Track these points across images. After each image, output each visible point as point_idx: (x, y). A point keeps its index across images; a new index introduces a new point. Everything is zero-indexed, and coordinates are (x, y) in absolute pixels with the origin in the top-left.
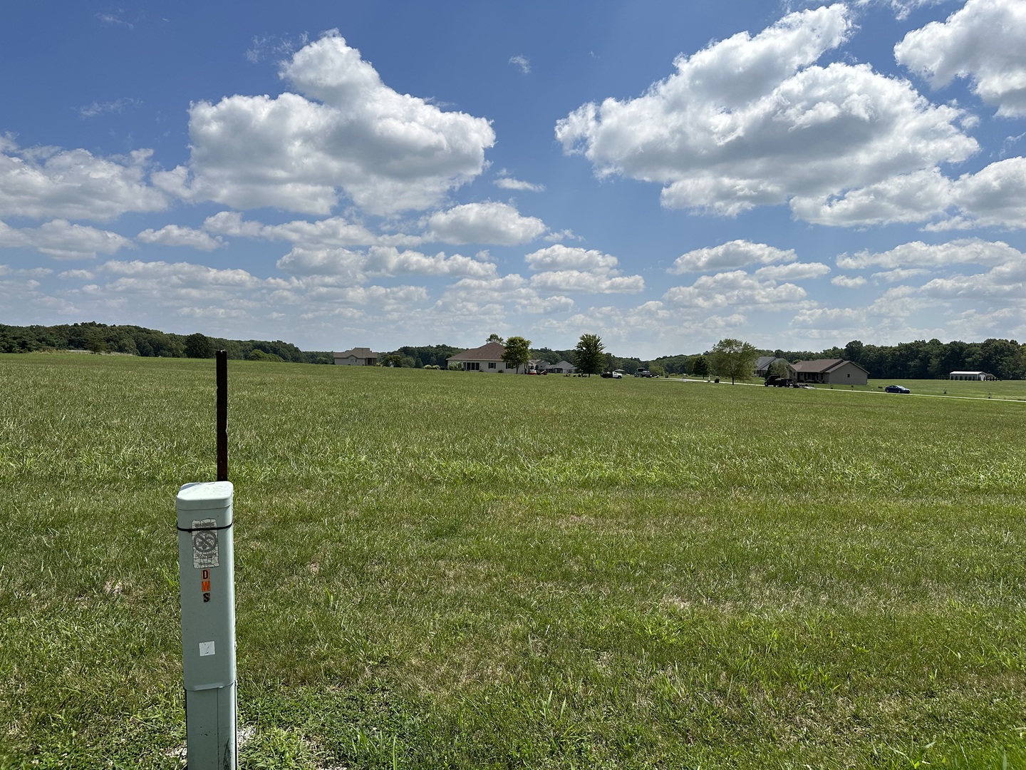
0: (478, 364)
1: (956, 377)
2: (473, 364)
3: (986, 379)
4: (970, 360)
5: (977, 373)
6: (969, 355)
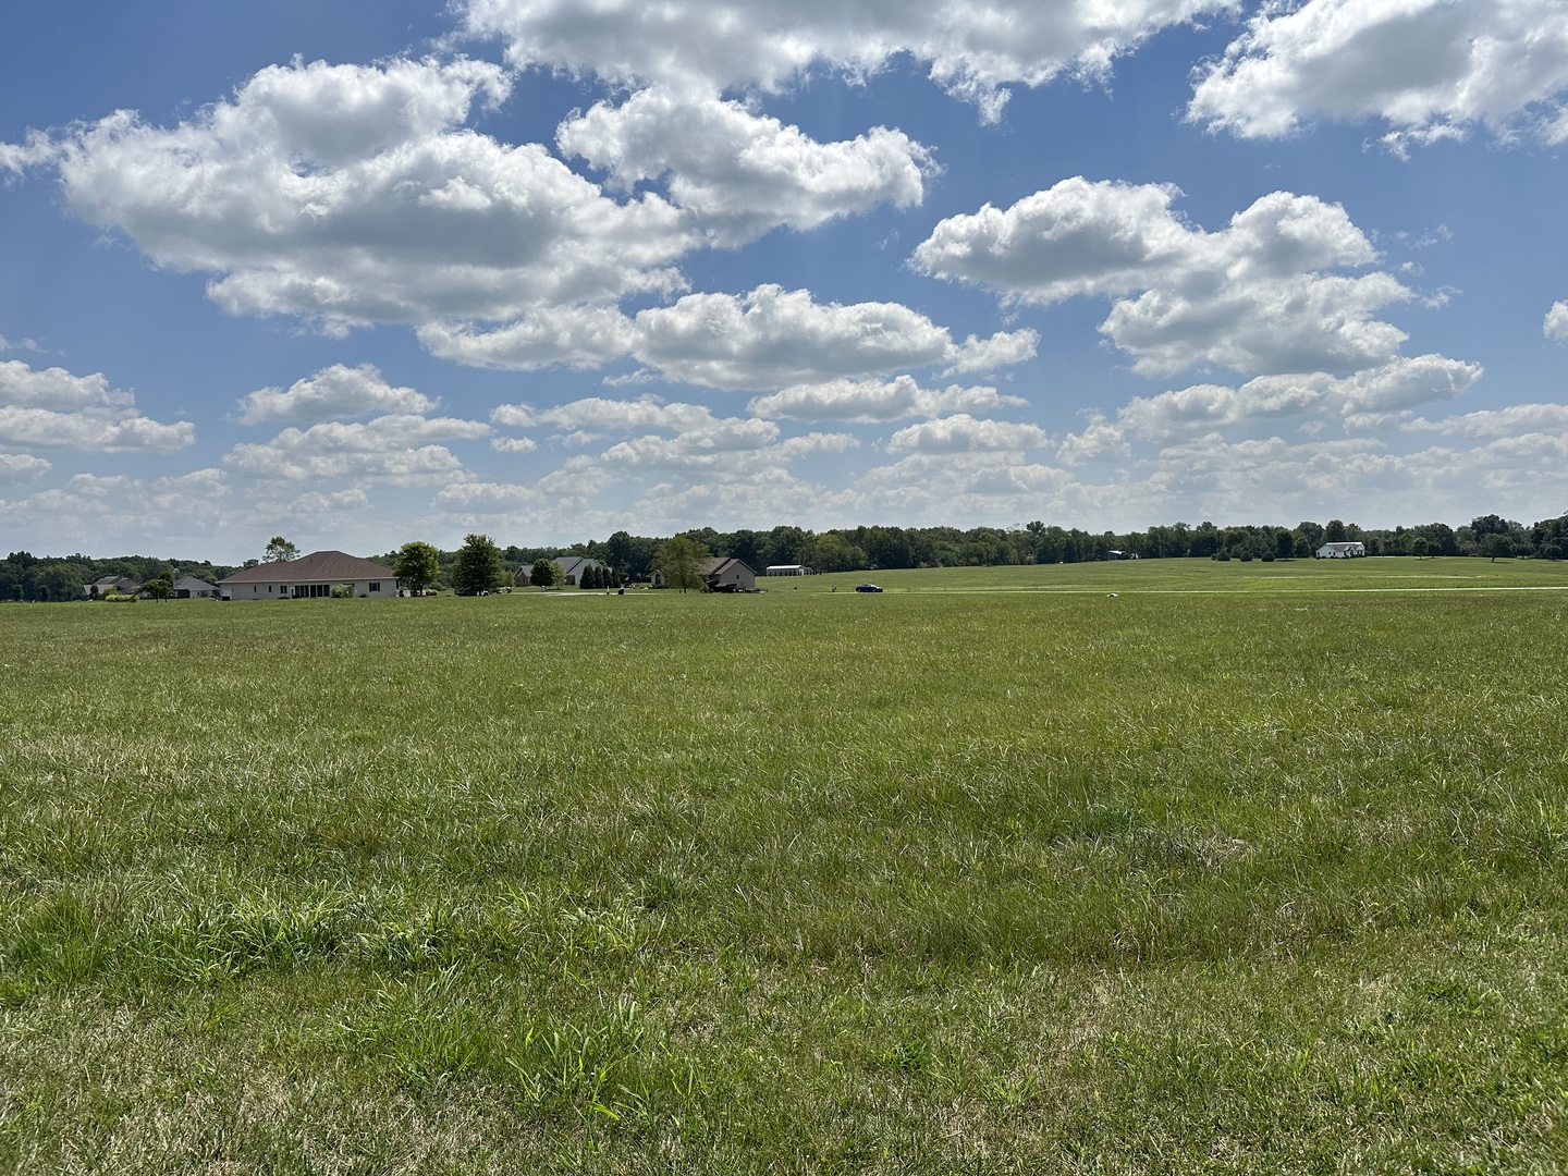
0: (327, 587)
1: (775, 573)
2: (320, 587)
3: (806, 573)
4: (762, 552)
5: (797, 567)
6: (760, 547)
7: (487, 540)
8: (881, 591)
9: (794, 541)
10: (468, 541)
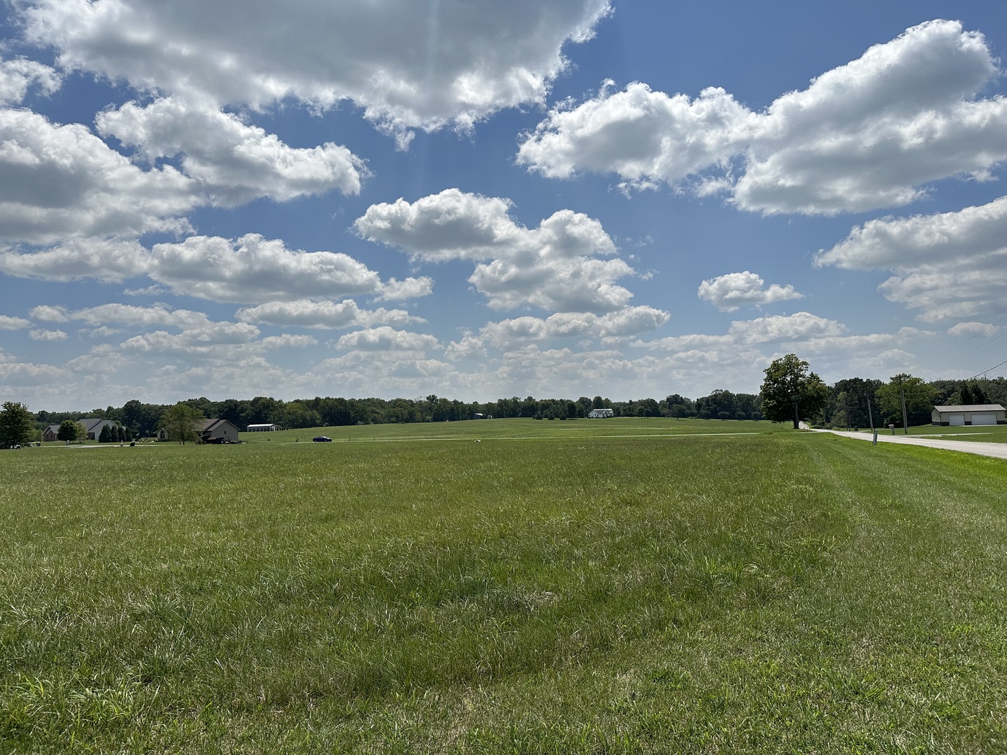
1: (254, 430)
3: (277, 429)
4: (244, 414)
6: (242, 411)
7: (22, 406)
8: (330, 440)
9: (268, 407)
10: (5, 407)
